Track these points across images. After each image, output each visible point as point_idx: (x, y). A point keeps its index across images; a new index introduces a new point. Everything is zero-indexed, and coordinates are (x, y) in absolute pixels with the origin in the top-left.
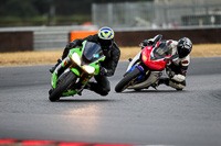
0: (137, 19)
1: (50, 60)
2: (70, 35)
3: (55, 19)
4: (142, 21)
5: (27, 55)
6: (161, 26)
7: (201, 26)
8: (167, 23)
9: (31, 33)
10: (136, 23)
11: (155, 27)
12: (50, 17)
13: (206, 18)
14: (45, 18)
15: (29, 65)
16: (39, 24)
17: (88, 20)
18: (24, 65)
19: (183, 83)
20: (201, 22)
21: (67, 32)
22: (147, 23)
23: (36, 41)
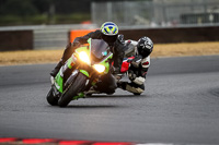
0: (137, 17)
1: (50, 59)
2: (69, 34)
3: (55, 18)
4: (141, 20)
5: (27, 54)
6: (160, 24)
7: (200, 25)
8: (166, 21)
9: (31, 32)
10: (135, 22)
11: (154, 25)
12: (50, 15)
13: (205, 17)
14: (44, 17)
15: (30, 64)
16: (39, 23)
17: (88, 19)
18: (25, 64)
19: (142, 87)
20: (200, 20)
21: (66, 31)
22: (146, 22)
23: (36, 40)
